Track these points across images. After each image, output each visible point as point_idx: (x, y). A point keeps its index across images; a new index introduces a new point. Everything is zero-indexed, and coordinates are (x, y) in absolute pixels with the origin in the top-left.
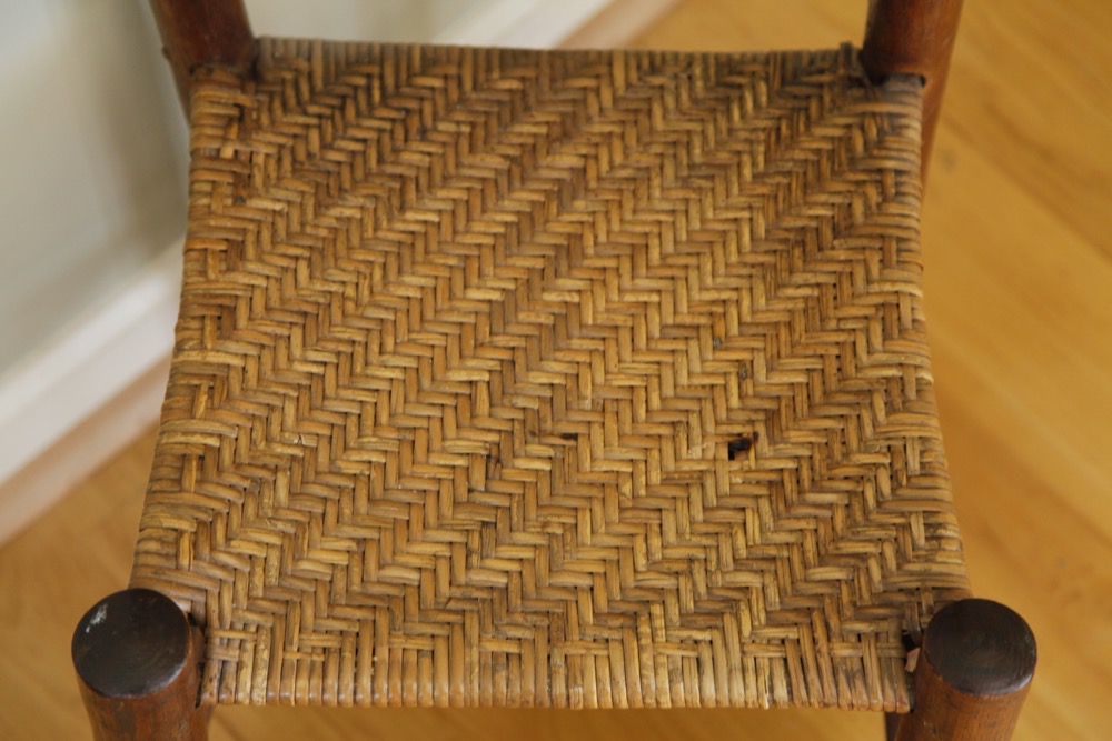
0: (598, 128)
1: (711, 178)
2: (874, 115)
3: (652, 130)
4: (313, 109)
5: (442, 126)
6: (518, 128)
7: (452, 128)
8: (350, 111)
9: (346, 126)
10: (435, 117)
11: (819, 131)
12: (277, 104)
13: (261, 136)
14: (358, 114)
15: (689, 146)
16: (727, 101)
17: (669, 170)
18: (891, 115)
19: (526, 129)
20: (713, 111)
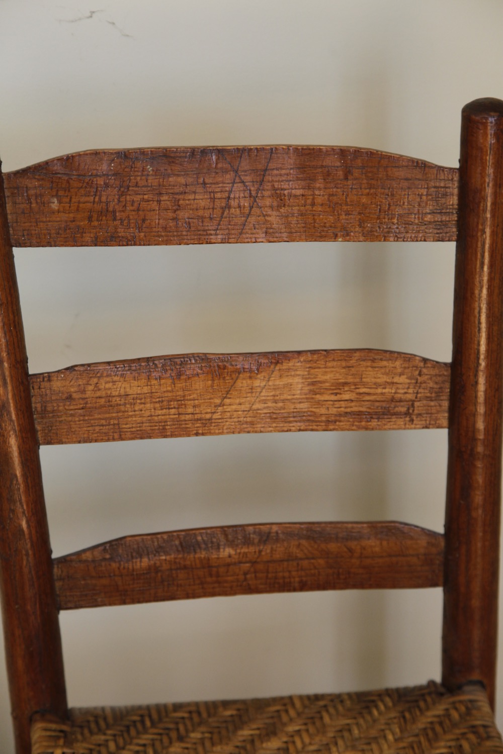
0: (291, 728)
1: (369, 744)
2: (461, 702)
3: (324, 726)
4: (109, 732)
5: (192, 735)
6: (240, 733)
7: (199, 735)
8: (133, 732)
9: (132, 738)
10: (187, 731)
11: (430, 713)
12: (86, 731)
13: (79, 744)
14: (138, 733)
15: (350, 731)
16: (367, 707)
17: (340, 742)
18: (471, 701)
19: (246, 732)
20: (361, 713)
